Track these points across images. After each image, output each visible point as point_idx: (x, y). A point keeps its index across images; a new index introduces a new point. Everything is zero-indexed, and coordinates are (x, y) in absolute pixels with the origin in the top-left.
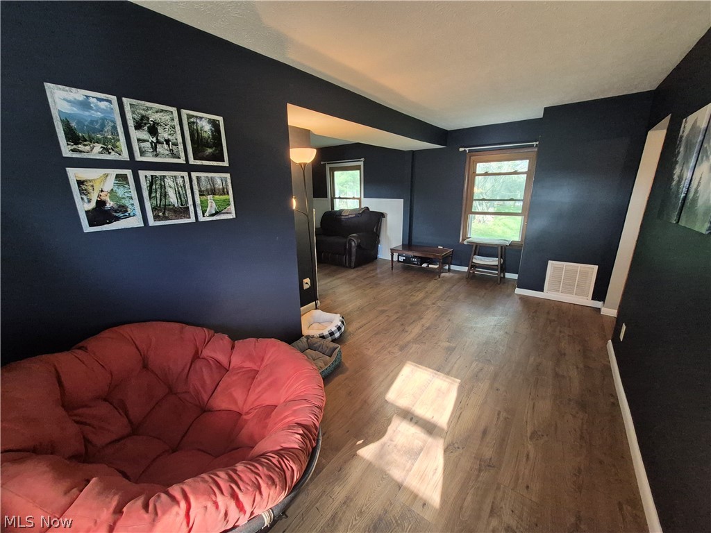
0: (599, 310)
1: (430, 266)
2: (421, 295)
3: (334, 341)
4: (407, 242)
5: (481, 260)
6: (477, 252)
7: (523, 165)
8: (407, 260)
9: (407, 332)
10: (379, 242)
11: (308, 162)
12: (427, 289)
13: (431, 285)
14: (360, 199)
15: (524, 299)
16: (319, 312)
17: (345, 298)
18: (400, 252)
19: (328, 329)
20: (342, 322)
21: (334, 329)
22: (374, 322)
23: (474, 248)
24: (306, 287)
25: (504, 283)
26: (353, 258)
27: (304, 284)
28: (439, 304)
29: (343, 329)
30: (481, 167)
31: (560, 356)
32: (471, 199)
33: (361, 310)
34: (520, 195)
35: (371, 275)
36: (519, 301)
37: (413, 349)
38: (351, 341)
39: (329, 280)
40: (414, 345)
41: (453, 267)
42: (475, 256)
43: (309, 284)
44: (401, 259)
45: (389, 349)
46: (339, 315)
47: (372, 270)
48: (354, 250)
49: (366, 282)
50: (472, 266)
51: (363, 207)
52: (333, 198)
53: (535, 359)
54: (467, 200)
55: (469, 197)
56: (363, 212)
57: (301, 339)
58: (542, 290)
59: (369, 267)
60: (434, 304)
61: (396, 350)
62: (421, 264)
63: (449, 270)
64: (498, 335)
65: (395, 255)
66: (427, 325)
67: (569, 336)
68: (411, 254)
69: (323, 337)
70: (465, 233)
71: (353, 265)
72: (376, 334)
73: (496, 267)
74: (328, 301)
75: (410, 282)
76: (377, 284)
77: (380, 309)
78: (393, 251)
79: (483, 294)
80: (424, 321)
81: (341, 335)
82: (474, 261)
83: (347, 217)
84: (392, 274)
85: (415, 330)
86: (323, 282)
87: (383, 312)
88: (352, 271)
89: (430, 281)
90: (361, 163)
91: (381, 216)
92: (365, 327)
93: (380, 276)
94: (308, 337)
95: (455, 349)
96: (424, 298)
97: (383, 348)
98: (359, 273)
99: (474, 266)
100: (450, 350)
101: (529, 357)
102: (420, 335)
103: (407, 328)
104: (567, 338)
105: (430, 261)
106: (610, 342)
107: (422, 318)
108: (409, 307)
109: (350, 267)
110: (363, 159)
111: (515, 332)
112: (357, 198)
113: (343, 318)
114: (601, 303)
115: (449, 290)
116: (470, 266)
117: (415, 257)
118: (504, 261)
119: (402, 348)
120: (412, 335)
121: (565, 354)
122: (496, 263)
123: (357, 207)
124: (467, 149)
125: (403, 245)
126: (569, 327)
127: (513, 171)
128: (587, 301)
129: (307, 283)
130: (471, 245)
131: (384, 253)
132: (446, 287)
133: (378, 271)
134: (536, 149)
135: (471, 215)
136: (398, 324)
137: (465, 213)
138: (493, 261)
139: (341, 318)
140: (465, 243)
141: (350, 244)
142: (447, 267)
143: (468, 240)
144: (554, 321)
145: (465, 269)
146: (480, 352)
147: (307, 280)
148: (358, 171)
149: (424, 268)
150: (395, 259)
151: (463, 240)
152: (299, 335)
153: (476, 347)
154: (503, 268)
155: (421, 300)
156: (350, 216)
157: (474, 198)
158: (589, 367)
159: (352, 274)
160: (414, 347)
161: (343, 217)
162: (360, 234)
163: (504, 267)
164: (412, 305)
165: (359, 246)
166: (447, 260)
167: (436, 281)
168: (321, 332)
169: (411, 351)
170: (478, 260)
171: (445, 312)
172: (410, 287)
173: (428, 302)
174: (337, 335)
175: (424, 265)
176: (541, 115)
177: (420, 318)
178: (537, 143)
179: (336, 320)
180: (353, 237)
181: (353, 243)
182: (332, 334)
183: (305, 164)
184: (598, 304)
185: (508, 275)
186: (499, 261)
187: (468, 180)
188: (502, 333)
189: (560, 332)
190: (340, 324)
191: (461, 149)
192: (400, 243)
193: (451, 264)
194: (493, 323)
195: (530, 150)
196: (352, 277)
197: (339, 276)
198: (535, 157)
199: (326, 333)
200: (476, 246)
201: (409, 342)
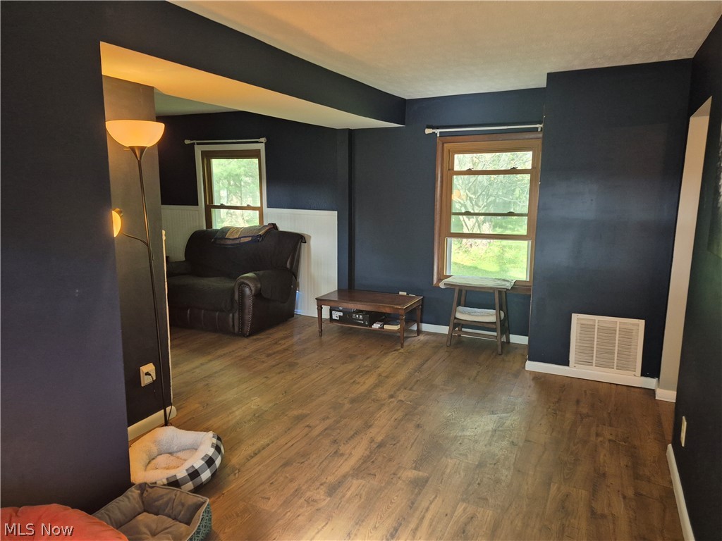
0: (652, 392)
1: (386, 327)
2: (370, 381)
3: (199, 489)
4: (346, 285)
5: (469, 314)
6: (462, 302)
7: (525, 159)
8: (347, 318)
9: (342, 455)
10: (296, 286)
11: (148, 146)
12: (380, 370)
13: (388, 361)
14: (260, 209)
15: (539, 379)
16: (170, 430)
17: (231, 395)
18: (333, 304)
19: (187, 465)
20: (218, 449)
21: (198, 463)
22: (282, 441)
23: (456, 295)
24: (146, 380)
25: (508, 352)
26: (248, 317)
27: (142, 375)
28: (401, 397)
29: (218, 462)
30: (462, 161)
31: (597, 480)
32: (448, 211)
33: (259, 418)
34: (523, 206)
35: (280, 348)
36: (532, 383)
37: (352, 489)
38: (234, 484)
39: (197, 362)
40: (355, 481)
41: (426, 327)
42: (460, 308)
43: (154, 374)
44: (336, 315)
45: (309, 494)
46: (211, 434)
47: (285, 338)
48: (249, 302)
49: (271, 362)
50: (455, 325)
51: (266, 223)
52: (210, 206)
53: (559, 489)
54: (441, 216)
55: (444, 209)
56: (266, 233)
57: (128, 493)
58: (565, 362)
59: (278, 333)
60: (392, 396)
61: (320, 494)
62: (371, 325)
63: (419, 332)
64: (500, 448)
65: (326, 309)
66: (379, 439)
67: (610, 440)
68: (353, 306)
69: (175, 483)
70: (441, 270)
71: (247, 328)
72: (285, 465)
73: (494, 326)
74: (193, 405)
75: (352, 357)
76: (292, 365)
77: (295, 413)
78: (321, 302)
79: (475, 373)
80: (373, 432)
81: (213, 475)
82: (459, 316)
83: (237, 242)
84: (321, 344)
85: (358, 451)
86: (186, 367)
87: (299, 418)
88: (246, 341)
89: (386, 353)
90: (261, 147)
91: (298, 240)
92: (264, 453)
93: (296, 348)
94: (143, 487)
95: (427, 481)
96: (376, 386)
97: (297, 493)
98: (259, 345)
99: (460, 324)
100: (419, 485)
101: (549, 485)
102: (366, 459)
103: (342, 449)
104: (607, 444)
105: (386, 319)
106: (670, 446)
107: (370, 426)
108: (347, 406)
109: (242, 335)
110: (263, 140)
111: (527, 441)
112: (254, 209)
113: (219, 439)
114: (654, 381)
115: (418, 369)
116: (452, 324)
117: (359, 312)
118: (506, 315)
119: (332, 490)
120: (352, 461)
121: (604, 475)
122: (493, 319)
123: (256, 223)
124: (438, 131)
125: (340, 290)
126: (611, 425)
127: (509, 167)
128: (633, 378)
129: (147, 374)
130: (452, 288)
131: (306, 307)
132: (413, 363)
133: (296, 338)
134: (541, 135)
135: (449, 239)
136: (327, 442)
137: (440, 236)
138: (489, 316)
139: (215, 441)
140: (442, 285)
141: (242, 294)
142: (415, 327)
143: (446, 281)
144: (588, 416)
145: (444, 330)
146: (469, 485)
147: (149, 368)
148: (256, 161)
149: (375, 330)
150: (326, 315)
151: (440, 280)
152: (122, 483)
153: (462, 474)
154: (505, 327)
155: (369, 391)
156: (243, 240)
157: (453, 211)
158: (641, 495)
159: (245, 347)
160: (355, 485)
161: (229, 242)
162: (261, 273)
163: (506, 325)
164: (353, 401)
165: (258, 295)
166: (415, 316)
167: (396, 353)
168: (171, 473)
169: (349, 494)
170: (464, 314)
171: (411, 412)
172: (351, 367)
173: (382, 393)
174: (205, 476)
175: (376, 326)
176: (543, 83)
177: (368, 426)
178: (541, 126)
179: (205, 443)
180: (247, 278)
181: (247, 291)
182: (194, 474)
183: (142, 149)
184: (650, 383)
185: (515, 339)
186: (498, 316)
187: (442, 182)
188: (505, 443)
189: (597, 435)
190: (211, 451)
191: (428, 131)
192: (335, 288)
193: (422, 322)
194: (490, 427)
195: (532, 135)
196: (246, 352)
197: (220, 352)
198: (540, 148)
199: (181, 473)
200: (460, 291)
201: (345, 477)
